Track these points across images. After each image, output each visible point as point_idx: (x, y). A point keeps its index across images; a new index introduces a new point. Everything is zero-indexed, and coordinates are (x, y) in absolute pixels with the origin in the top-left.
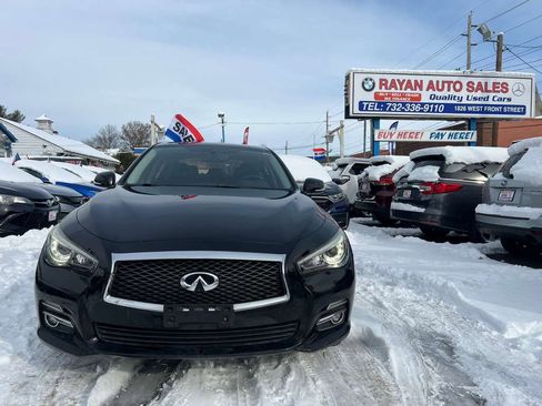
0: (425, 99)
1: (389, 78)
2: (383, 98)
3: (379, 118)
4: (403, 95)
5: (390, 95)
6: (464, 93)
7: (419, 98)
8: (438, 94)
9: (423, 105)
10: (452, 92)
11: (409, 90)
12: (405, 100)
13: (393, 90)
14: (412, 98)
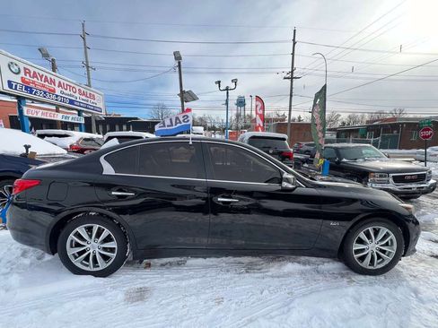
0: (58, 93)
1: (32, 70)
2: (28, 83)
3: (25, 98)
4: (43, 86)
5: (33, 83)
6: (77, 95)
7: (54, 91)
8: (65, 91)
9: (57, 96)
10: (72, 93)
11: (46, 83)
12: (45, 89)
13: (35, 79)
14: (50, 90)
